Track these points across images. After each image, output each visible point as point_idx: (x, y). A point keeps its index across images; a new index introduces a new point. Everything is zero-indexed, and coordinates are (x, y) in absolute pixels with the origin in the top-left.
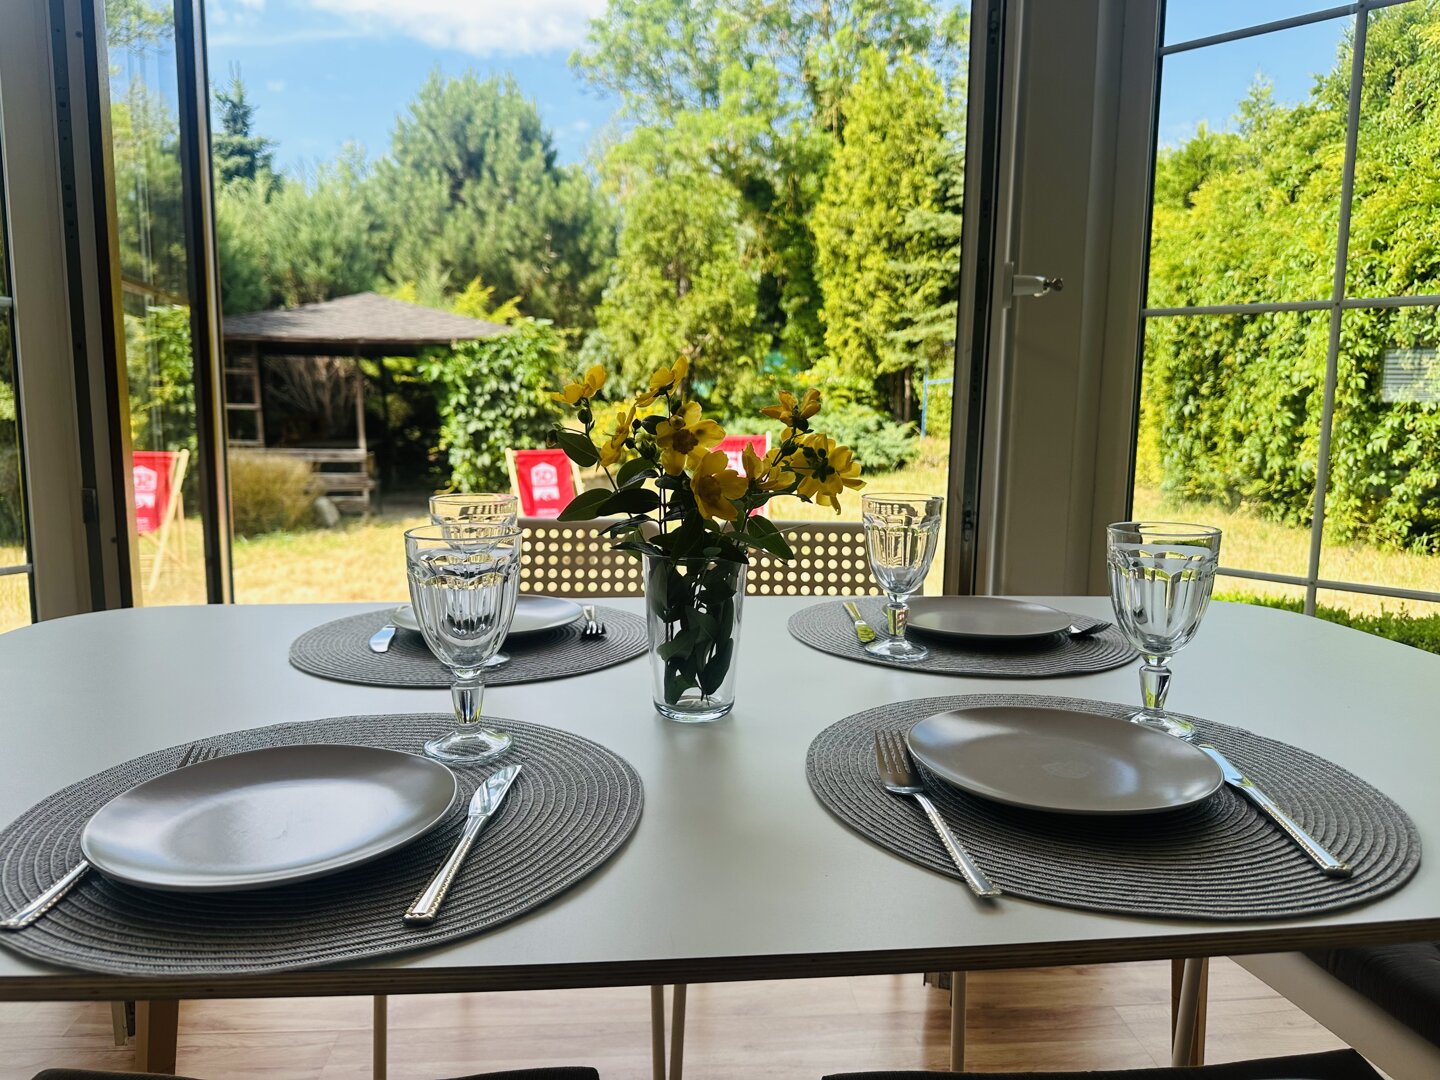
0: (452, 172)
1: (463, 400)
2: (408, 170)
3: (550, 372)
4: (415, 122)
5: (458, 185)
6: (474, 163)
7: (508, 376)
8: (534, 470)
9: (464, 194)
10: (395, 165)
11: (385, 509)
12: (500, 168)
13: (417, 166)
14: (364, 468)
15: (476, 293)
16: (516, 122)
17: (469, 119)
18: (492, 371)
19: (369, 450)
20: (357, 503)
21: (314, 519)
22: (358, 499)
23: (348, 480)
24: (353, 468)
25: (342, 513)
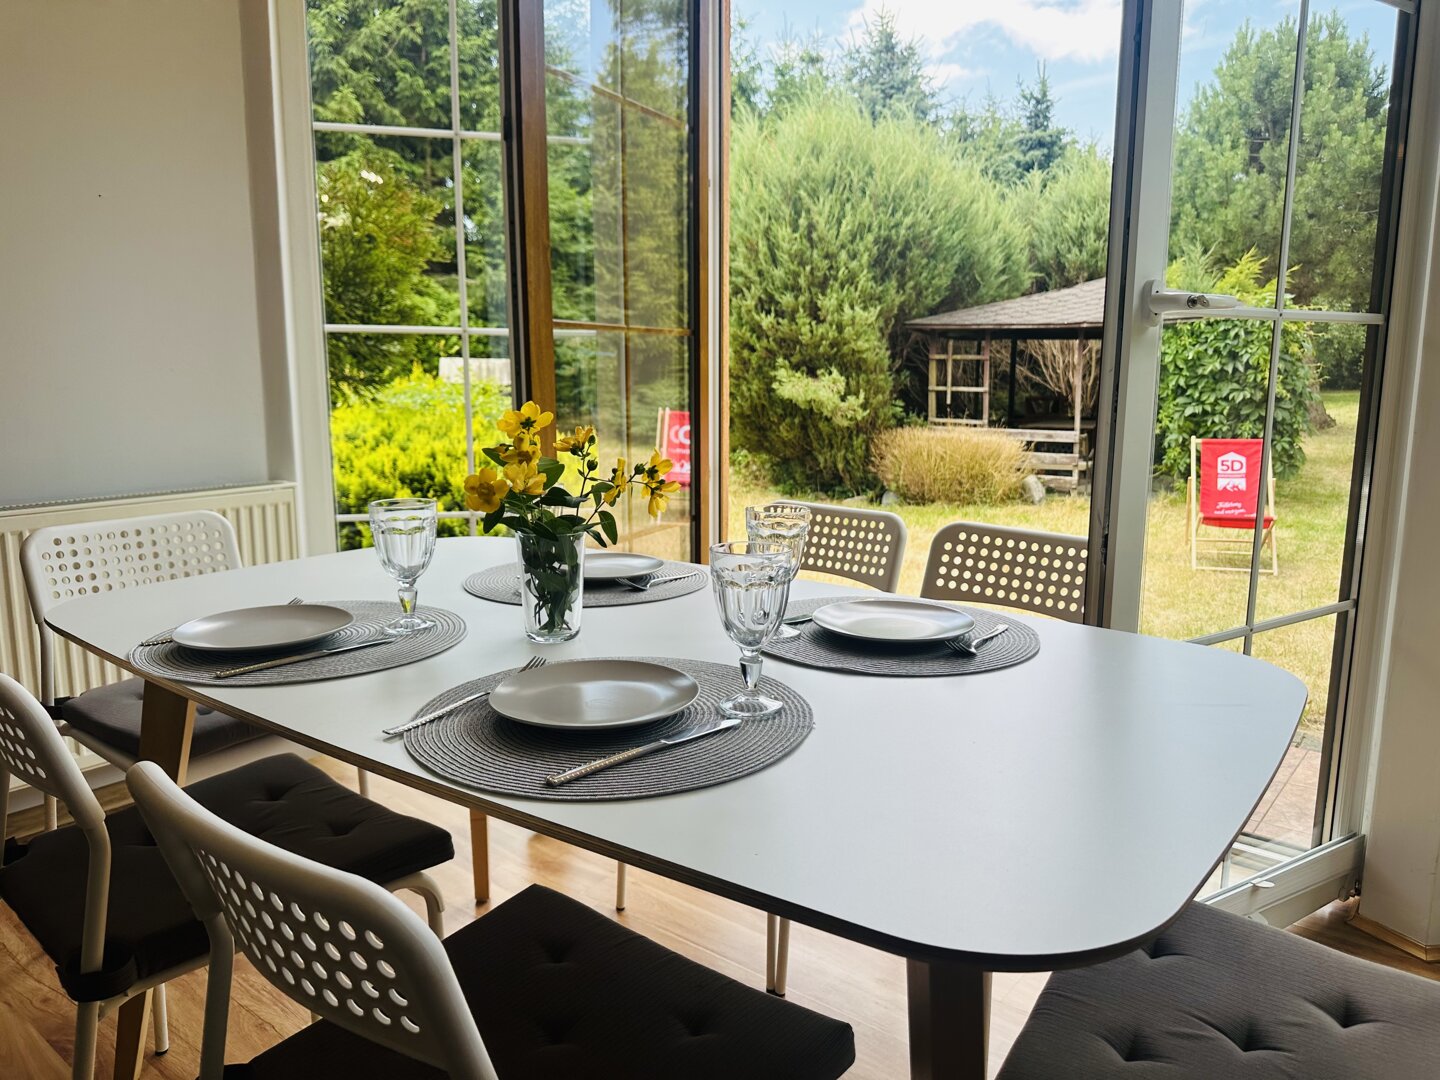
0: (1252, 134)
4: (1218, 86)
7: (1235, 357)
9: (1262, 156)
13: (1212, 133)
14: (1076, 449)
15: (1248, 266)
18: (1217, 350)
19: (1082, 431)
20: (1065, 482)
21: (1022, 495)
22: (1068, 478)
23: (1060, 460)
24: (1066, 448)
25: (1050, 491)
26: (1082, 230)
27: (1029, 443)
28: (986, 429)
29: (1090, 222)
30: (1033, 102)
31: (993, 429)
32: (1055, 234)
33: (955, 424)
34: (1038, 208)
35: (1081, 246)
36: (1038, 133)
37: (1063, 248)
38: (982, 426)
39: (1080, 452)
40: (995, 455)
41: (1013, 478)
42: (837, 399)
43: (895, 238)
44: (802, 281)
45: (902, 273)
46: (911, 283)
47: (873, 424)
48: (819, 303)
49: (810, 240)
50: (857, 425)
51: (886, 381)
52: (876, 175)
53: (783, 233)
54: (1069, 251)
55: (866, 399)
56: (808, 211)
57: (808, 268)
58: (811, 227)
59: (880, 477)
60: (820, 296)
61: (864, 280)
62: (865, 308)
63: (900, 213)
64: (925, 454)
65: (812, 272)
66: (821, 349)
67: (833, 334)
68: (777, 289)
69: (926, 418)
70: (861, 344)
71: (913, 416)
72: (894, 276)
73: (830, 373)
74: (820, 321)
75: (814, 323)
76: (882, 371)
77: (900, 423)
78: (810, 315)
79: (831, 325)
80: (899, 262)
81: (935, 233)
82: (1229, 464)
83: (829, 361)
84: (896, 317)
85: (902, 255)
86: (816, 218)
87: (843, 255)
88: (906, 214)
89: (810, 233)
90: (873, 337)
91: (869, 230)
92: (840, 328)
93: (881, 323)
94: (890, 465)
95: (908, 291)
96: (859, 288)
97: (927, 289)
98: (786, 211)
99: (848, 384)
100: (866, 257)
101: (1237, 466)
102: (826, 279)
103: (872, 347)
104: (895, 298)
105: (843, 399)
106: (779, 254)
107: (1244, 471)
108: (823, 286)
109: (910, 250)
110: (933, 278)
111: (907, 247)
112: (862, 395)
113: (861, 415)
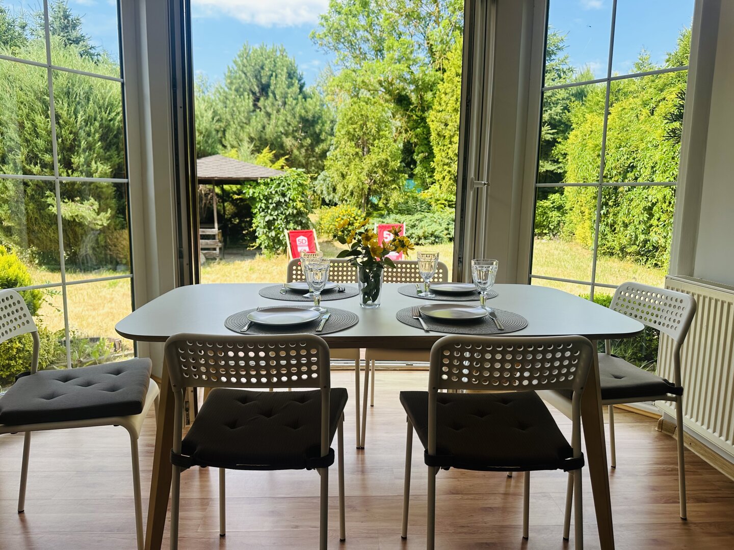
0: (254, 93)
1: (263, 206)
2: (233, 92)
3: (303, 193)
4: (236, 68)
5: (257, 100)
6: (265, 89)
7: (284, 195)
8: (297, 239)
9: (260, 104)
10: (227, 90)
11: (225, 257)
12: (277, 92)
13: (237, 90)
14: (217, 237)
15: (267, 154)
16: (285, 70)
17: (262, 68)
18: (276, 192)
19: (219, 229)
20: (213, 254)
22: (215, 252)
23: (208, 243)
24: (212, 237)
25: (207, 258)
39: (219, 239)
59: (115, 257)
82: (301, 241)
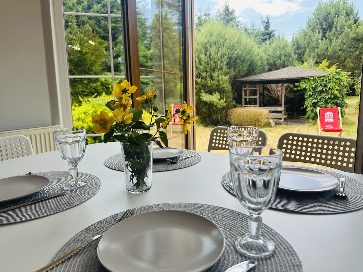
0: (323, 29)
1: (311, 94)
5: (324, 33)
7: (325, 86)
9: (327, 35)
15: (325, 63)
17: (329, 14)
18: (321, 85)
19: (284, 108)
20: (280, 121)
21: (269, 125)
22: (281, 120)
23: (279, 115)
24: (280, 112)
25: (276, 124)
26: (281, 55)
27: (270, 111)
28: (258, 107)
29: (283, 53)
30: (265, 23)
31: (260, 108)
32: (273, 56)
33: (250, 107)
34: (269, 50)
35: (280, 59)
36: (267, 31)
37: (276, 60)
38: (257, 107)
39: (284, 113)
40: (261, 114)
41: (266, 120)
42: (218, 100)
43: (232, 57)
44: (208, 69)
45: (235, 67)
46: (237, 69)
47: (228, 107)
48: (213, 75)
49: (210, 58)
50: (223, 107)
51: (231, 95)
52: (227, 41)
53: (203, 56)
54: (277, 61)
55: (226, 100)
56: (209, 51)
57: (209, 66)
58: (210, 55)
59: (230, 121)
60: (213, 73)
61: (225, 68)
62: (225, 76)
63: (234, 50)
64: (242, 115)
65: (211, 66)
66: (214, 87)
67: (216, 83)
68: (201, 72)
69: (242, 105)
70: (224, 85)
71: (238, 105)
72: (233, 67)
73: (216, 93)
74: (213, 80)
75: (211, 80)
76: (230, 93)
77: (235, 107)
78: (210, 78)
79: (216, 81)
80: (234, 63)
81: (243, 56)
82: (328, 115)
83: (215, 90)
84: (233, 78)
85: (234, 62)
86: (211, 52)
87: (219, 62)
88: (235, 50)
89: (210, 56)
90: (227, 84)
91: (226, 55)
92: (219, 81)
93: (229, 80)
94: (232, 118)
95: (236, 71)
96: (223, 70)
97: (241, 71)
98: (203, 51)
99: (221, 97)
100: (225, 63)
101: (330, 115)
102: (214, 68)
103: (227, 86)
104: (233, 73)
105: (220, 100)
106: (202, 62)
107: (333, 117)
108: (214, 70)
109: (237, 60)
110: (243, 68)
111: (236, 59)
112: (225, 99)
113: (224, 104)
